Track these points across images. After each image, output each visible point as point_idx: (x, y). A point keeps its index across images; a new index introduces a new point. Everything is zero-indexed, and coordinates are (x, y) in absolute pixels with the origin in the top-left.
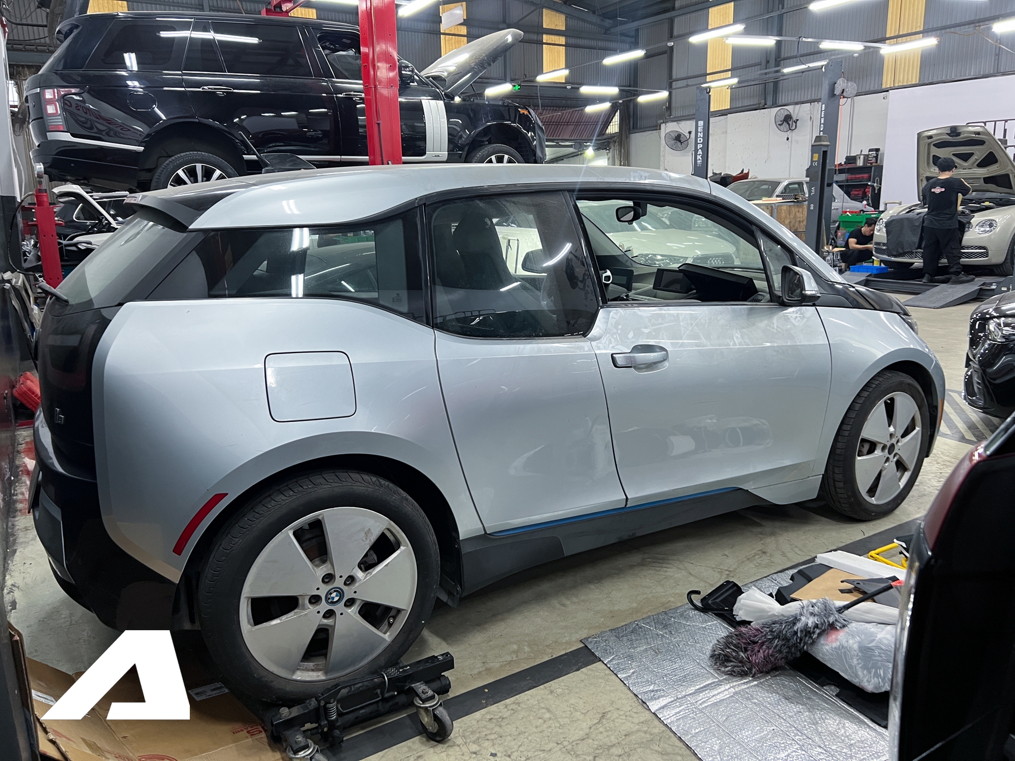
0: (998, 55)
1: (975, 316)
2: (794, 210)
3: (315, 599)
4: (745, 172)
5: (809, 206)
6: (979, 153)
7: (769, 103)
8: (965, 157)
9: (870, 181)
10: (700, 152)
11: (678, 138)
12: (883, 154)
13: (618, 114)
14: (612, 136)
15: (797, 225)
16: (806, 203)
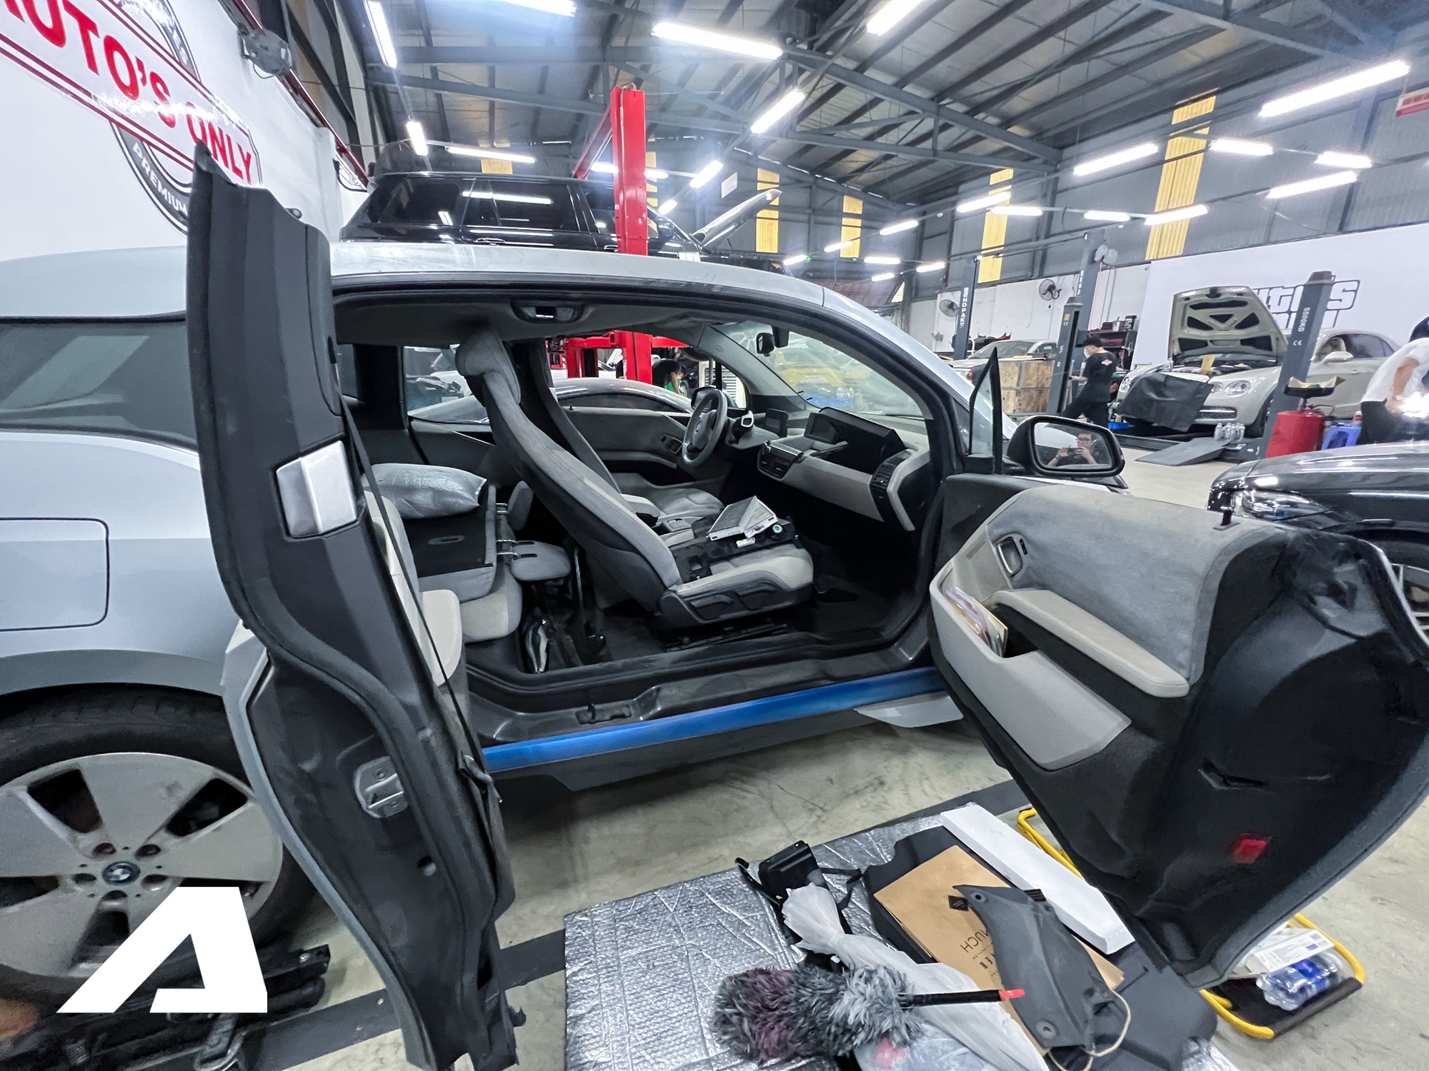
0: (1270, 225)
1: (1218, 485)
2: (1042, 367)
3: (82, 878)
4: (1007, 335)
5: (1056, 364)
6: (1239, 314)
7: (1036, 274)
8: (1223, 319)
9: (1123, 345)
10: (963, 315)
11: (951, 306)
12: (1139, 321)
13: (903, 286)
14: (897, 304)
15: (1044, 380)
16: (1054, 362)
